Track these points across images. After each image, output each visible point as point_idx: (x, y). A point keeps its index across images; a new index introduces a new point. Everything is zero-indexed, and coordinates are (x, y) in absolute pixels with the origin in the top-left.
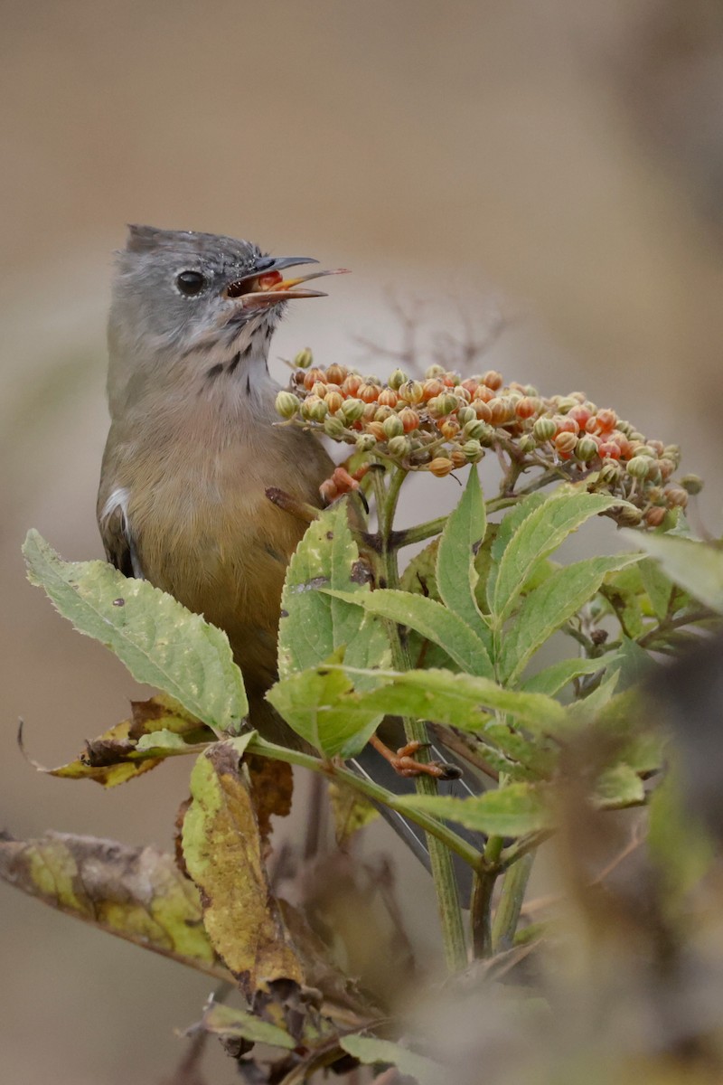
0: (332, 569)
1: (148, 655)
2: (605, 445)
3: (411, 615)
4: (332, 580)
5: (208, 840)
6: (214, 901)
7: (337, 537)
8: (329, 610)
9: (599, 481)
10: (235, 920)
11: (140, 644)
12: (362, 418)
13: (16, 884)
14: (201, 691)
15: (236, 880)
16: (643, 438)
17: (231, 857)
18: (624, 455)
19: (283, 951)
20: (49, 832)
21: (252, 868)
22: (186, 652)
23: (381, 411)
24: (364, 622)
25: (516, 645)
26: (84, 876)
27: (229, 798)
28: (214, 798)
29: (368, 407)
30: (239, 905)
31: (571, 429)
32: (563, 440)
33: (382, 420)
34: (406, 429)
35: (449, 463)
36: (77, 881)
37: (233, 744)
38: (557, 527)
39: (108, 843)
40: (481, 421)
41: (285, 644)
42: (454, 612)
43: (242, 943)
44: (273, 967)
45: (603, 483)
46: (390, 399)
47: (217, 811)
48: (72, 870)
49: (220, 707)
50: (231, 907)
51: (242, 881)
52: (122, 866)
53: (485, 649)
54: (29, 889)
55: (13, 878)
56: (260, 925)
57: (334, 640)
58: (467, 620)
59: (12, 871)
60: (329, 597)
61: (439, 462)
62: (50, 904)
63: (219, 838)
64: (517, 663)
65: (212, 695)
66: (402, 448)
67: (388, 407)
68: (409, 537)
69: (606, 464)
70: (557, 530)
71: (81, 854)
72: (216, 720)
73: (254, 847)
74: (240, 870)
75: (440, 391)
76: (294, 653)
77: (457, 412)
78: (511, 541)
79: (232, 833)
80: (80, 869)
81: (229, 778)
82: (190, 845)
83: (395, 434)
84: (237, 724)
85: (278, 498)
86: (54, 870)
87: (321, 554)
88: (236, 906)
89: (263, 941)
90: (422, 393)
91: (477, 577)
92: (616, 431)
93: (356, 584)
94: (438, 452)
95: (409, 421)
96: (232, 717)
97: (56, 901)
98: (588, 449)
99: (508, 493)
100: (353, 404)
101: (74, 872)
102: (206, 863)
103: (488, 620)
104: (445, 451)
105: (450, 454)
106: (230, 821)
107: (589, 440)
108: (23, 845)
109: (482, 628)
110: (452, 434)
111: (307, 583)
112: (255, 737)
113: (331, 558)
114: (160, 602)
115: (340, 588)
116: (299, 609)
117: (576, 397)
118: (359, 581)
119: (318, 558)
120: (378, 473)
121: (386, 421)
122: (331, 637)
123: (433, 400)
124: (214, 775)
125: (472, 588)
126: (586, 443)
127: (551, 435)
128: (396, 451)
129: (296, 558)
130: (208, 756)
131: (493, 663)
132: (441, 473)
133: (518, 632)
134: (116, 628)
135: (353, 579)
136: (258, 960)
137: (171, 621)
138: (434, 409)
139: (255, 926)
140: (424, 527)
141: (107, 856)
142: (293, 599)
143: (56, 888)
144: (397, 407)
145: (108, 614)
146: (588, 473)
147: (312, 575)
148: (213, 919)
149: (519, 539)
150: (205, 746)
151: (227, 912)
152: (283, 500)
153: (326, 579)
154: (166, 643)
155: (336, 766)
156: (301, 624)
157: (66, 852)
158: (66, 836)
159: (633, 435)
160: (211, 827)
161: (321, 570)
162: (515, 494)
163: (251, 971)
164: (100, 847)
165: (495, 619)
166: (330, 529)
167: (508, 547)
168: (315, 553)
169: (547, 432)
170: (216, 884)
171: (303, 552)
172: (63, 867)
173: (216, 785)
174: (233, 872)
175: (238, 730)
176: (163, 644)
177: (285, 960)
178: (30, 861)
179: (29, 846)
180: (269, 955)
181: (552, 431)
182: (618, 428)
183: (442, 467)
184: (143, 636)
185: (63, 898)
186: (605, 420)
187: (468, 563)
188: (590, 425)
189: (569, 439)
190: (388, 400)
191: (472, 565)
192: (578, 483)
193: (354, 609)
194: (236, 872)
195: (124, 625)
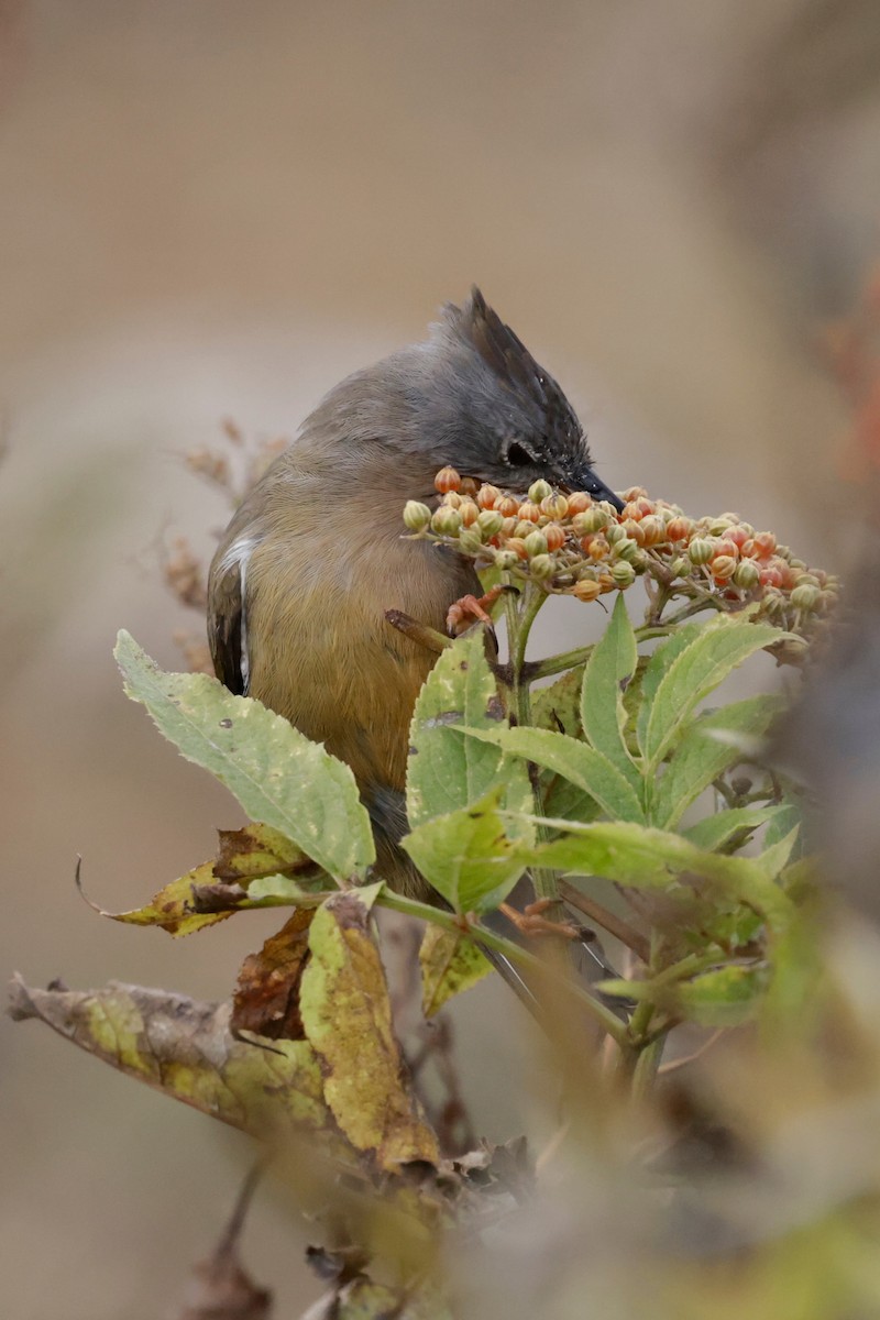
0: (466, 703)
1: (261, 787)
2: (765, 571)
3: (553, 756)
4: (465, 715)
5: (330, 1001)
6: (336, 1069)
7: (472, 668)
8: (462, 749)
9: (761, 612)
10: (359, 1091)
11: (251, 774)
12: (500, 533)
13: (72, 1039)
14: (321, 832)
15: (361, 1047)
16: (805, 565)
17: (355, 1021)
18: (786, 584)
19: (415, 1126)
20: (113, 982)
21: (379, 1034)
22: (304, 786)
23: (522, 526)
24: (502, 763)
25: (670, 792)
26: (151, 1033)
27: (354, 955)
28: (337, 955)
29: (508, 522)
30: (364, 1074)
31: (729, 553)
32: (721, 565)
33: (523, 536)
34: (551, 546)
35: (598, 586)
36: (142, 1038)
37: (358, 896)
38: (717, 661)
39: (178, 998)
40: (633, 541)
41: (414, 784)
42: (602, 754)
43: (367, 1117)
44: (403, 1144)
45: (765, 614)
46: (532, 513)
47: (340, 970)
48: (137, 1025)
49: (343, 851)
50: (356, 1075)
51: (369, 1047)
52: (195, 1024)
53: (636, 796)
54: (87, 1044)
55: (70, 1031)
56: (388, 1097)
57: (468, 782)
58: (617, 763)
59: (68, 1024)
60: (462, 736)
61: (584, 585)
62: (109, 1062)
63: (342, 1000)
64: (671, 813)
65: (333, 838)
66: (546, 568)
67: (530, 522)
68: (543, 669)
69: (767, 593)
70: (717, 665)
71: (148, 1008)
72: (337, 866)
73: (382, 1011)
74: (365, 1035)
75: (587, 506)
76: (424, 794)
77: (605, 531)
78: (666, 675)
79: (357, 994)
80: (147, 1025)
81: (354, 933)
82: (309, 1007)
83: (537, 553)
84: (362, 873)
85: (398, 621)
86: (117, 1024)
87: (453, 686)
88: (361, 1075)
89: (392, 1115)
90: (567, 508)
91: (625, 715)
92: (775, 556)
93: (492, 721)
94: (584, 573)
95: (553, 538)
96: (356, 864)
97: (118, 1060)
98: (748, 575)
99: (654, 622)
100: (490, 517)
101: (141, 1028)
102: (327, 1027)
103: (640, 764)
104: (592, 573)
105: (598, 577)
106: (355, 980)
107: (749, 565)
108: (83, 995)
109: (632, 772)
110: (600, 554)
111: (439, 716)
112: (382, 888)
113: (465, 690)
114: (273, 727)
115: (473, 725)
116: (430, 746)
117: (728, 518)
118: (495, 718)
119: (451, 690)
120: (511, 597)
121: (529, 537)
122: (465, 779)
123: (580, 516)
124: (337, 930)
125: (621, 727)
126: (746, 569)
127: (708, 558)
128: (539, 571)
129: (427, 691)
130: (330, 908)
131: (644, 812)
132: (587, 597)
133: (673, 778)
134: (224, 754)
135: (489, 715)
136: (386, 1136)
137: (285, 749)
138: (580, 525)
139: (382, 1098)
140: (560, 658)
141: (178, 1011)
142: (422, 733)
143: (118, 1045)
144: (539, 522)
145: (213, 737)
146: (748, 602)
147: (444, 709)
148: (334, 1090)
149: (675, 674)
150: (326, 896)
151: (350, 1082)
152: (405, 624)
153: (458, 714)
154: (281, 774)
155: (471, 921)
156: (432, 763)
157: (132, 1006)
158: (132, 988)
159: (794, 561)
160: (332, 987)
161: (453, 704)
162: (662, 623)
163: (378, 1148)
164: (170, 1002)
165: (647, 764)
166: (465, 658)
167: (662, 682)
168: (448, 685)
169: (703, 555)
170: (338, 1051)
171: (435, 683)
172: (127, 1023)
173: (339, 941)
174: (357, 1038)
175: (363, 879)
176: (277, 775)
177: (416, 1136)
178: (90, 1013)
179: (89, 998)
180: (398, 1130)
181: (709, 555)
182: (778, 553)
183: (589, 590)
184: (255, 766)
185: (125, 1058)
186: (764, 544)
187: (615, 700)
188: (746, 549)
189: (728, 564)
190: (529, 515)
191: (619, 703)
192: (737, 613)
193: (491, 749)
194: (362, 1037)
195: (232, 750)
